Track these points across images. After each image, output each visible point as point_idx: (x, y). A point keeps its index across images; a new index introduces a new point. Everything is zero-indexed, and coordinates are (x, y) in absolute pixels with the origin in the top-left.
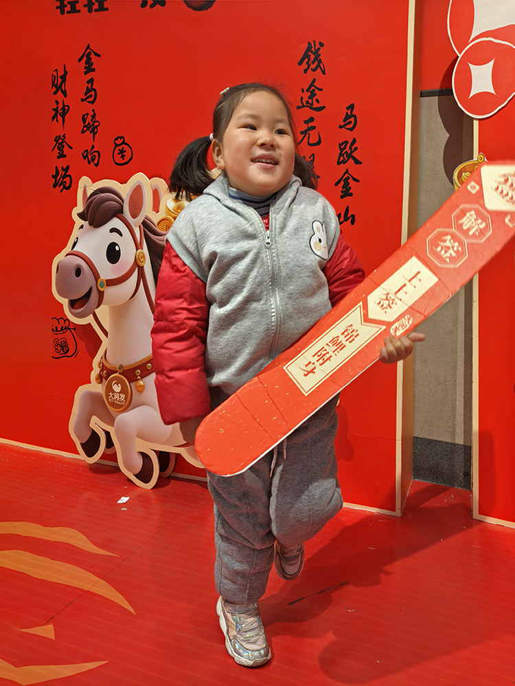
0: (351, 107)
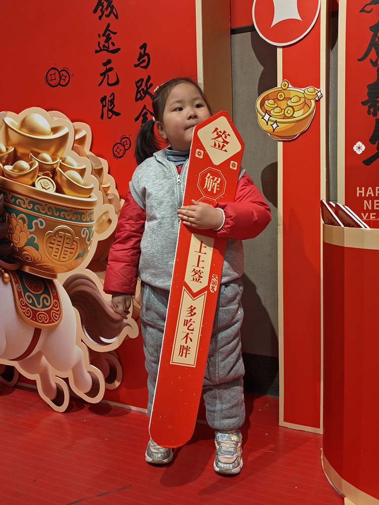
0: (144, 46)
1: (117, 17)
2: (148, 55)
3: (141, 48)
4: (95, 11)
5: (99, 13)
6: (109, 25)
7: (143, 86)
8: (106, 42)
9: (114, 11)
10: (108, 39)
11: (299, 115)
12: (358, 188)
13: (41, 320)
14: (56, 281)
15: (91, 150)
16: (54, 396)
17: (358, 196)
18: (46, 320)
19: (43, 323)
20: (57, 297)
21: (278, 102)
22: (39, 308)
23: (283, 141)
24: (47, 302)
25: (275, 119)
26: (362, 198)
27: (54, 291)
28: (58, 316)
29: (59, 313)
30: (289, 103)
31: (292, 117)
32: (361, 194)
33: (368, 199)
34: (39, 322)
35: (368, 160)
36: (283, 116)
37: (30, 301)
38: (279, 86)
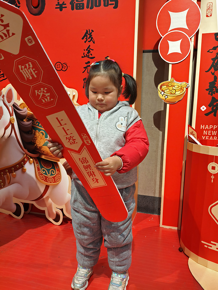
1: (94, 43)
5: (85, 40)
6: (90, 46)
8: (88, 53)
9: (93, 40)
11: (178, 93)
12: (201, 125)
13: (49, 181)
15: (77, 102)
21: (169, 87)
25: (166, 94)
31: (175, 94)
32: (202, 128)
33: (206, 130)
34: (48, 182)
35: (207, 114)
36: (170, 93)
38: (169, 80)
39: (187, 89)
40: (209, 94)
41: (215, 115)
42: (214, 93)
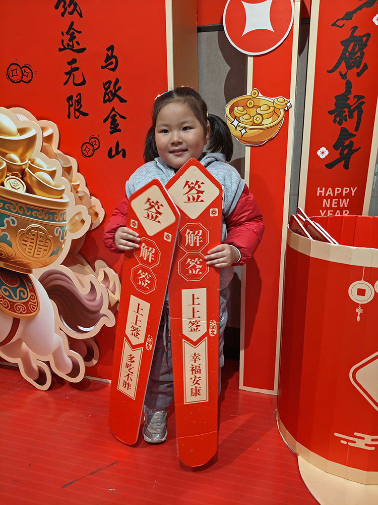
0: (111, 48)
1: (81, 16)
2: (116, 57)
3: (108, 50)
4: (57, 7)
5: (61, 9)
6: (72, 23)
7: (111, 88)
8: (70, 40)
9: (78, 8)
10: (72, 38)
11: (267, 122)
12: (319, 188)
13: (19, 311)
14: (31, 276)
15: (58, 149)
16: (37, 377)
17: (318, 195)
18: (24, 311)
19: (21, 313)
20: (33, 290)
21: (248, 109)
22: (16, 300)
23: (251, 146)
24: (24, 294)
25: (244, 125)
26: (321, 198)
27: (30, 285)
28: (36, 308)
29: (37, 304)
30: (258, 111)
31: (261, 124)
32: (321, 194)
33: (327, 198)
34: (17, 313)
35: (330, 164)
36: (251, 123)
37: (7, 294)
38: (249, 94)
39: (287, 112)
40: (335, 121)
41: (346, 167)
42: (346, 120)
